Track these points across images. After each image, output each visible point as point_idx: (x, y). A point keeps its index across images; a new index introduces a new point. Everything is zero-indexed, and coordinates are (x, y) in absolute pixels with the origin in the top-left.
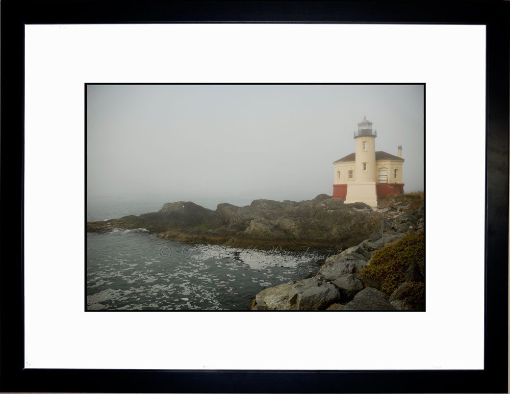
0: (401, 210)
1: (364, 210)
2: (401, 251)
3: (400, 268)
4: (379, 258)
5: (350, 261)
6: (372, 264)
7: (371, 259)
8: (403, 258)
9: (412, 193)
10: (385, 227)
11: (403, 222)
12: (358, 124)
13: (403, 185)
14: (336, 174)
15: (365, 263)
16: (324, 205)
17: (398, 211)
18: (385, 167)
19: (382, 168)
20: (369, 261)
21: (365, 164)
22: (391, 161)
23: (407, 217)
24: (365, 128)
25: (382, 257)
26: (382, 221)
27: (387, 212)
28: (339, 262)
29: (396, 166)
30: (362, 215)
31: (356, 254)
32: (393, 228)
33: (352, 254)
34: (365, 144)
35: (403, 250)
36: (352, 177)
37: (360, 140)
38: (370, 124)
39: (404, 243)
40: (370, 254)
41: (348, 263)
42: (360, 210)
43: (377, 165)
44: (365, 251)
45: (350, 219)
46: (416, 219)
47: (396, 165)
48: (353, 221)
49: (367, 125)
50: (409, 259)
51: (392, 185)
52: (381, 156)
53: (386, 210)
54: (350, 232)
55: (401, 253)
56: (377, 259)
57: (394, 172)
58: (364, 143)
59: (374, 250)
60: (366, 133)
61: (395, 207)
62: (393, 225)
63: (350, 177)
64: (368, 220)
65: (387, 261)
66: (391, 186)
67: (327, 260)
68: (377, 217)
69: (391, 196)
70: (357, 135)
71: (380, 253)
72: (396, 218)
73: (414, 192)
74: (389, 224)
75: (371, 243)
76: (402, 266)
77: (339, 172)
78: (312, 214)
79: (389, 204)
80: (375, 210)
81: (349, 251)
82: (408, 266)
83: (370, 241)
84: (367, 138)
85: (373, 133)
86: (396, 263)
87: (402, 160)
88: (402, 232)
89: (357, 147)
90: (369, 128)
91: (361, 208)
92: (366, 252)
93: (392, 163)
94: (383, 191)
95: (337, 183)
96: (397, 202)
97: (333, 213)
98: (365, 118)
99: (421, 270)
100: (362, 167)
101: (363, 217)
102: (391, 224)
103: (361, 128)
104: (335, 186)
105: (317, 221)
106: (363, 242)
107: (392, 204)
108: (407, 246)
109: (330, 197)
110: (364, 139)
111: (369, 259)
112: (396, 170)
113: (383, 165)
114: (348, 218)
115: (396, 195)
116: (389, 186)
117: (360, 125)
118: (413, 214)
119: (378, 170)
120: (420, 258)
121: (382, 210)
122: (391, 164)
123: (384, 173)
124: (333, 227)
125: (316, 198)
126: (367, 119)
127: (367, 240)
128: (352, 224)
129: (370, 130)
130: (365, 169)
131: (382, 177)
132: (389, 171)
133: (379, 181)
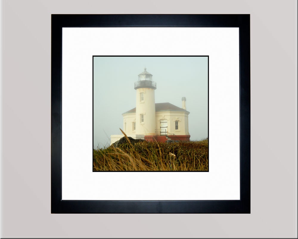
18: (165, 118)
19: (162, 120)
21: (142, 116)
22: (170, 113)
29: (177, 117)
37: (139, 91)
43: (156, 116)
49: (148, 76)
51: (170, 137)
52: (160, 108)
57: (175, 123)
58: (142, 94)
63: (134, 129)
70: (137, 85)
85: (153, 84)
90: (150, 79)
93: (173, 114)
98: (145, 69)
100: (139, 118)
110: (142, 90)
112: (177, 122)
113: (163, 116)
116: (167, 138)
117: (140, 76)
119: (159, 121)
122: (170, 115)
123: (165, 125)
129: (151, 82)
130: (143, 121)
131: (163, 128)
132: (169, 122)
133: (161, 132)
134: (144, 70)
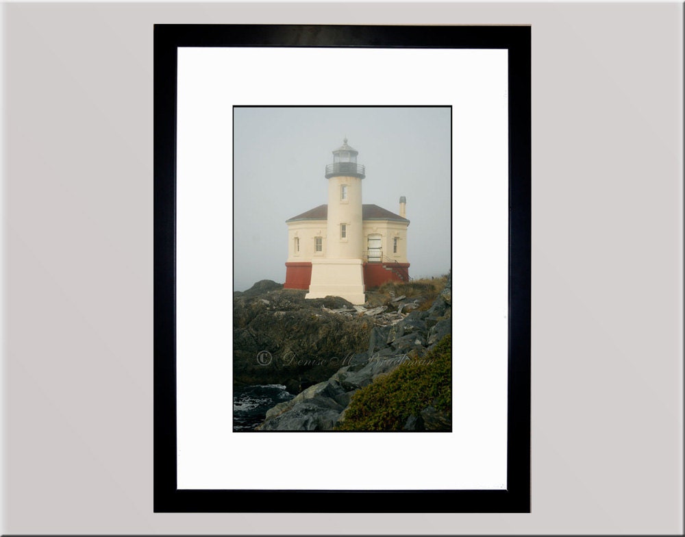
0: (404, 311)
1: (342, 310)
2: (395, 391)
3: (393, 422)
4: (360, 405)
5: (310, 414)
6: (347, 418)
7: (347, 409)
8: (399, 405)
9: (422, 280)
10: (377, 342)
11: (405, 334)
12: (333, 152)
13: (407, 266)
14: (292, 243)
15: (337, 415)
16: (267, 302)
17: (400, 311)
18: (378, 232)
19: (373, 235)
20: (343, 413)
21: (343, 227)
22: (388, 223)
23: (412, 323)
24: (346, 160)
25: (364, 405)
26: (372, 331)
27: (380, 314)
28: (289, 417)
29: (396, 232)
30: (337, 321)
31: (322, 399)
32: (390, 344)
33: (313, 400)
34: (346, 190)
35: (399, 388)
36: (321, 250)
37: (336, 182)
38: (354, 153)
39: (401, 375)
40: (347, 396)
41: (306, 417)
42: (334, 312)
43: (364, 228)
44: (340, 391)
45: (317, 329)
46: (426, 327)
47: (396, 229)
48: (321, 332)
49: (349, 154)
50: (408, 406)
51: (389, 265)
52: (372, 213)
53: (379, 310)
54: (315, 352)
55: (396, 395)
56: (357, 408)
57: (393, 242)
58: (343, 187)
59: (355, 387)
60: (347, 170)
61: (394, 305)
62: (389, 338)
63: (317, 250)
64: (349, 330)
65: (374, 410)
66: (387, 267)
67: (268, 414)
68: (365, 323)
69: (388, 285)
70: (331, 171)
71: (363, 395)
72: (395, 326)
73: (425, 278)
74: (384, 338)
75: (353, 373)
76: (397, 418)
77: (297, 239)
78: (244, 319)
79: (384, 300)
80: (360, 310)
81: (311, 392)
82: (406, 419)
83: (351, 369)
84: (348, 178)
85: (359, 170)
86: (387, 415)
87: (405, 222)
88: (403, 352)
89: (331, 193)
90: (353, 161)
91: (337, 308)
92: (342, 392)
93: (391, 226)
94: (374, 276)
95: (293, 259)
96: (397, 296)
97: (284, 316)
98: (346, 141)
99: (425, 424)
100: (338, 230)
101: (340, 324)
102: (387, 336)
103: (338, 160)
104: (289, 266)
105: (254, 333)
106: (339, 372)
107: (390, 300)
108: (406, 381)
109: (279, 286)
110: (343, 180)
111: (346, 407)
112: (396, 239)
113: (375, 228)
114: (313, 327)
115: (395, 284)
116: (385, 267)
117: (336, 154)
118: (422, 319)
119: (366, 238)
120: (423, 402)
121: (372, 310)
122: (388, 228)
123: (377, 244)
124: (283, 344)
125: (252, 288)
126: (349, 144)
127: (347, 368)
128: (320, 337)
129: (355, 165)
130: (344, 235)
131: (373, 250)
132: (384, 240)
133: (368, 257)
134: (343, 143)
